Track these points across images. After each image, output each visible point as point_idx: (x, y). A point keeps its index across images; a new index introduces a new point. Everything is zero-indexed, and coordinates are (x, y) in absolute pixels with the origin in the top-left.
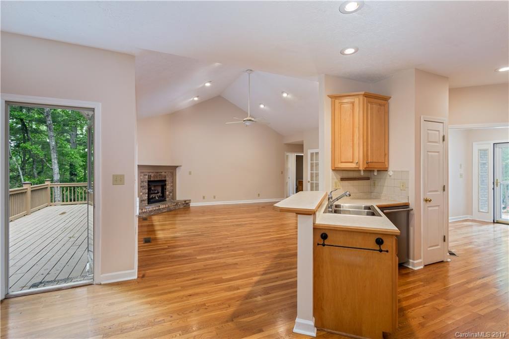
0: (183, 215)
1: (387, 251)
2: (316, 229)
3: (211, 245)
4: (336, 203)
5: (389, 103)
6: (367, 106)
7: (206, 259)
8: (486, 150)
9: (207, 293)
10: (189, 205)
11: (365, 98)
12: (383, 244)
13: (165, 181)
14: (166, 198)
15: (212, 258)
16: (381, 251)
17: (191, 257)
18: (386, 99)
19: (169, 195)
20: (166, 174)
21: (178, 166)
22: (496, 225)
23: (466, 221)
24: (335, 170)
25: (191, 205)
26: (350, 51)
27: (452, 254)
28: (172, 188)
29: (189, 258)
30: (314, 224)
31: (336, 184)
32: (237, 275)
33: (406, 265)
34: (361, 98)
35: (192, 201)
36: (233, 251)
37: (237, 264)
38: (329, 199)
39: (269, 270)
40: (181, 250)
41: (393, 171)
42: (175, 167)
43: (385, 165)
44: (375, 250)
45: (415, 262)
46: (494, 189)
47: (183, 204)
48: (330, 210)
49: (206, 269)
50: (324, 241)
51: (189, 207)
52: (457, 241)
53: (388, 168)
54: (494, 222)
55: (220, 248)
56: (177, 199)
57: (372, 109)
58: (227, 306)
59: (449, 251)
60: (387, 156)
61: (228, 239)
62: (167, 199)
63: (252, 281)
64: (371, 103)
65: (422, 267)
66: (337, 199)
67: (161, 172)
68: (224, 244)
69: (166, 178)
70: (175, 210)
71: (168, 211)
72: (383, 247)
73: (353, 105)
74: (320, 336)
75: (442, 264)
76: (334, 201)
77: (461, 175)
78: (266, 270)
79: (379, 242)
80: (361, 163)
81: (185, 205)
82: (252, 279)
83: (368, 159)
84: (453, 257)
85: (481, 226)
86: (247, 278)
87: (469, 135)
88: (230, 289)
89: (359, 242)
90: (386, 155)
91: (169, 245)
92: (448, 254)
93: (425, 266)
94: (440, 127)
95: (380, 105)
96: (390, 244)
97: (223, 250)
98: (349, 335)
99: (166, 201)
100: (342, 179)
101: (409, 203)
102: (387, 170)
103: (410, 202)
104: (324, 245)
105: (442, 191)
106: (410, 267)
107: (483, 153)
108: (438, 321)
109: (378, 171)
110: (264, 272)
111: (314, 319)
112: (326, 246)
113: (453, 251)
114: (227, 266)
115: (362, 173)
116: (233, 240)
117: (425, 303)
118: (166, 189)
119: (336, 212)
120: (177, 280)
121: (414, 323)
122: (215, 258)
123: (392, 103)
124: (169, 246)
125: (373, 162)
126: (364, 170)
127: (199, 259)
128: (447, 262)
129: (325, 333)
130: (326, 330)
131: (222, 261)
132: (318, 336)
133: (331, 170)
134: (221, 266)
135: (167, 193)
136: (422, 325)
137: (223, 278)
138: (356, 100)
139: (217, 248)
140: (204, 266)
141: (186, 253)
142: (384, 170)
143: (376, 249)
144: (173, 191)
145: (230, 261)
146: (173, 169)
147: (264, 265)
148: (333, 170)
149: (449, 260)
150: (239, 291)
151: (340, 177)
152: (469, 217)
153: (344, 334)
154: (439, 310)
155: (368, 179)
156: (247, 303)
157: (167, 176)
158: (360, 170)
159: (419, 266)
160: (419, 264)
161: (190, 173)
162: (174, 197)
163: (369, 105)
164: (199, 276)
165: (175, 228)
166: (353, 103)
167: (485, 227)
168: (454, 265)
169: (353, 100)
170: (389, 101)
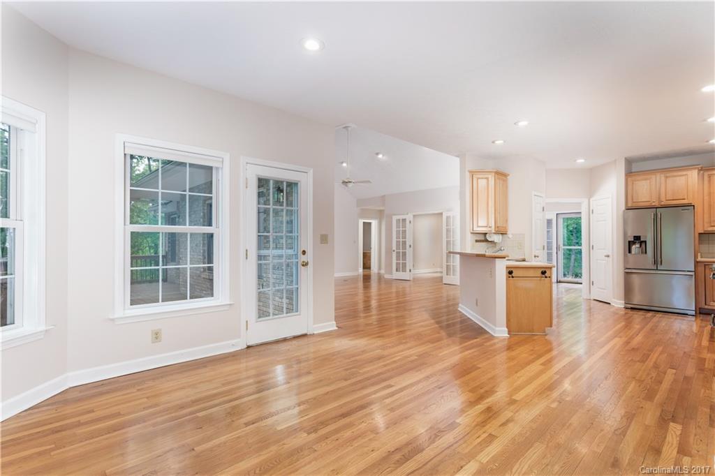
5: (508, 179)
8: (551, 220)
11: (496, 175)
22: (559, 284)
24: (473, 233)
31: (473, 244)
34: (493, 175)
41: (512, 235)
43: (507, 229)
46: (557, 253)
53: (507, 232)
54: (557, 282)
57: (499, 184)
79: (544, 273)
80: (493, 227)
90: (507, 221)
95: (503, 181)
100: (477, 241)
102: (506, 234)
104: (513, 277)
107: (549, 221)
109: (501, 234)
125: (500, 227)
126: (494, 233)
130: (512, 333)
142: (504, 234)
148: (471, 233)
151: (475, 239)
158: (492, 233)
163: (498, 181)
166: (487, 179)
169: (486, 176)
170: (508, 177)
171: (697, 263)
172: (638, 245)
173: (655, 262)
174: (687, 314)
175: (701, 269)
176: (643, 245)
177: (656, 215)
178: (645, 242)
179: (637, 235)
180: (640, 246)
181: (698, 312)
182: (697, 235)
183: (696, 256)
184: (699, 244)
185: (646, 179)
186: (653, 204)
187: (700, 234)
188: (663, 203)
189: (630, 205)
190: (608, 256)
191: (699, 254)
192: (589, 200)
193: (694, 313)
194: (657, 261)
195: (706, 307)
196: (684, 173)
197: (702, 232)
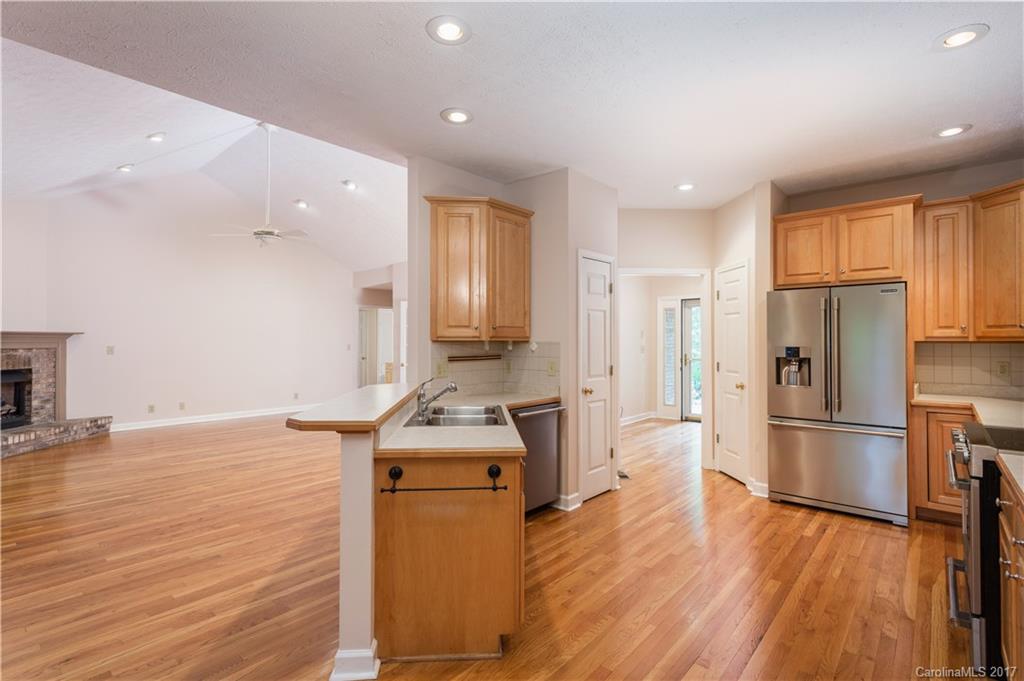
0: (89, 456)
1: (505, 488)
2: (379, 460)
3: (156, 521)
4: (434, 404)
5: (530, 223)
6: (495, 223)
7: (134, 560)
8: (673, 310)
9: (123, 643)
10: (108, 430)
11: (491, 210)
12: (500, 477)
13: (30, 371)
14: (29, 417)
15: (152, 554)
16: (495, 489)
17: (89, 562)
18: (527, 215)
19: (42, 408)
20: (29, 354)
21: (70, 335)
22: (685, 423)
23: (649, 420)
24: (437, 340)
25: (111, 430)
26: (458, 117)
27: (623, 476)
28: (51, 390)
29: (82, 563)
30: (374, 449)
31: (439, 368)
32: (216, 582)
33: (555, 506)
34: (484, 208)
35: (114, 420)
36: (213, 527)
37: (218, 556)
38: (419, 399)
39: (295, 557)
40: (58, 548)
41: (537, 343)
42: (64, 336)
43: (525, 332)
44: (485, 488)
45: (570, 497)
46: (682, 369)
47: (87, 429)
48: (420, 419)
49: (127, 584)
50: (394, 482)
51: (108, 435)
52: (633, 454)
53: (528, 337)
54: (682, 420)
55: (180, 525)
56: (68, 418)
57: (502, 230)
58: (174, 661)
59: (619, 472)
60: (527, 316)
61: (205, 501)
62: (34, 419)
63: (250, 589)
64: (502, 220)
65: (579, 505)
66: (435, 398)
67: (16, 350)
68: (191, 515)
69: (30, 364)
70: (60, 445)
71: (35, 451)
72: (500, 483)
73: (470, 220)
74: (386, 674)
75: (608, 495)
76: (430, 401)
77: (643, 350)
78: (287, 560)
79: (494, 473)
80: (484, 329)
81: (95, 430)
82: (252, 586)
83: (495, 322)
84: (624, 481)
85: (665, 427)
86: (240, 585)
87: (654, 286)
88: (189, 619)
89: (459, 476)
90: (527, 314)
91: (17, 539)
92: (618, 477)
93: (584, 502)
94: (605, 270)
95: (516, 223)
96: (511, 475)
97: (186, 529)
98: (441, 657)
99: (29, 423)
100: (452, 359)
101: (559, 398)
102: (527, 342)
103: (562, 396)
104: (393, 491)
105: (608, 377)
106: (562, 508)
107: (669, 312)
108: (590, 592)
109: (514, 343)
110: (282, 564)
111: (375, 642)
112: (397, 492)
113: (626, 472)
114: (194, 565)
115: (487, 348)
116: (216, 503)
117: (576, 566)
118: (30, 393)
119: (430, 423)
120: (31, 629)
121: (554, 605)
122: (162, 552)
123: (537, 223)
124: (18, 543)
125: (504, 327)
126: (490, 342)
127: (113, 563)
128: (616, 490)
129: (397, 664)
130: (398, 658)
131: (179, 556)
132: (382, 675)
133: (430, 342)
134: (171, 570)
135: (35, 403)
136: (565, 606)
137: (175, 596)
138: (475, 211)
139: (171, 527)
140: (125, 576)
141: (77, 552)
142: (522, 342)
143: (488, 486)
144: (56, 397)
145: (202, 552)
146: (55, 342)
147: (284, 549)
148: (434, 341)
149: (618, 487)
150: (212, 620)
151: (447, 356)
152: (653, 415)
153: (433, 657)
154: (593, 574)
155: (498, 357)
156: (230, 642)
157: (33, 360)
158: (483, 342)
159: (575, 504)
160: (574, 501)
161: (110, 350)
162: (56, 414)
163: (498, 223)
164: (103, 605)
165: (55, 492)
166: (470, 217)
167: (670, 428)
168: (627, 493)
169: (469, 211)
170: (532, 218)
171: (911, 408)
172: (794, 368)
173: (828, 405)
174: (890, 522)
175: (919, 421)
176: (805, 368)
177: (829, 302)
178: (809, 360)
179: (792, 345)
180: (800, 369)
181: (914, 516)
182: (912, 346)
183: (909, 394)
184: (917, 362)
185: (811, 226)
186: (826, 279)
187: (916, 342)
188: (843, 277)
189: (780, 281)
190: (742, 387)
191: (916, 386)
192: (712, 272)
193: (904, 521)
194: (832, 401)
195: (930, 505)
196: (888, 210)
197: (923, 340)
